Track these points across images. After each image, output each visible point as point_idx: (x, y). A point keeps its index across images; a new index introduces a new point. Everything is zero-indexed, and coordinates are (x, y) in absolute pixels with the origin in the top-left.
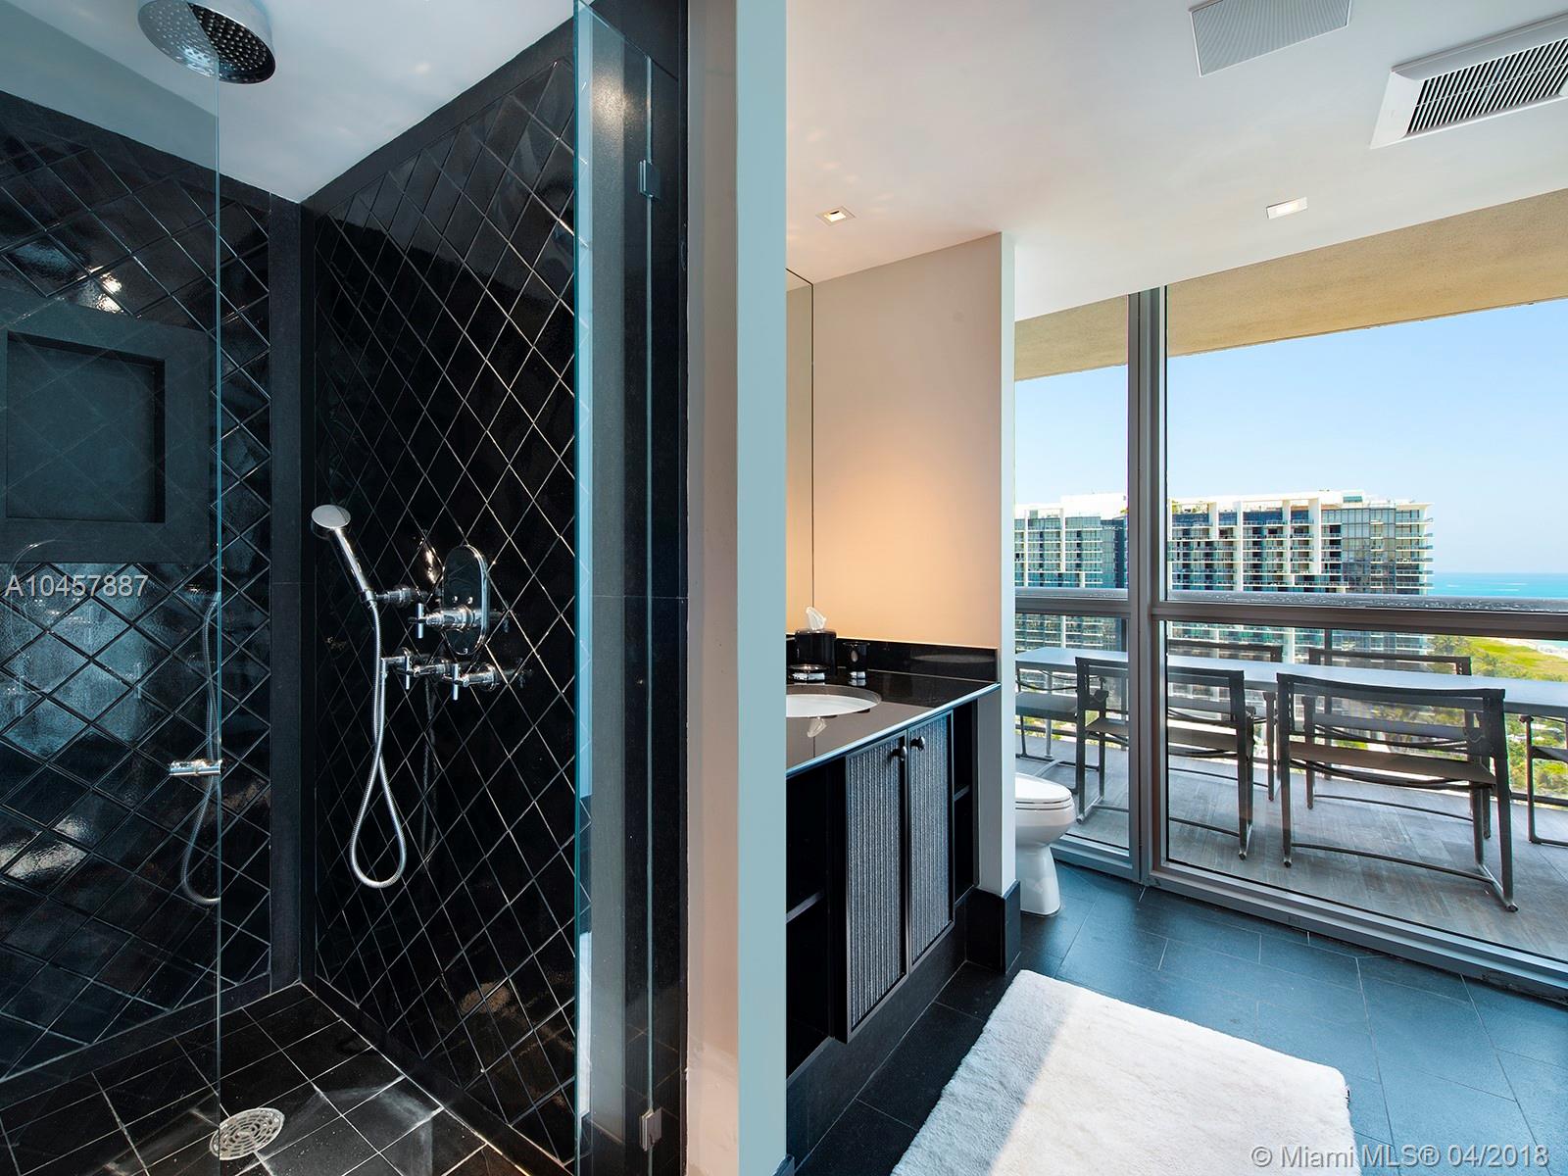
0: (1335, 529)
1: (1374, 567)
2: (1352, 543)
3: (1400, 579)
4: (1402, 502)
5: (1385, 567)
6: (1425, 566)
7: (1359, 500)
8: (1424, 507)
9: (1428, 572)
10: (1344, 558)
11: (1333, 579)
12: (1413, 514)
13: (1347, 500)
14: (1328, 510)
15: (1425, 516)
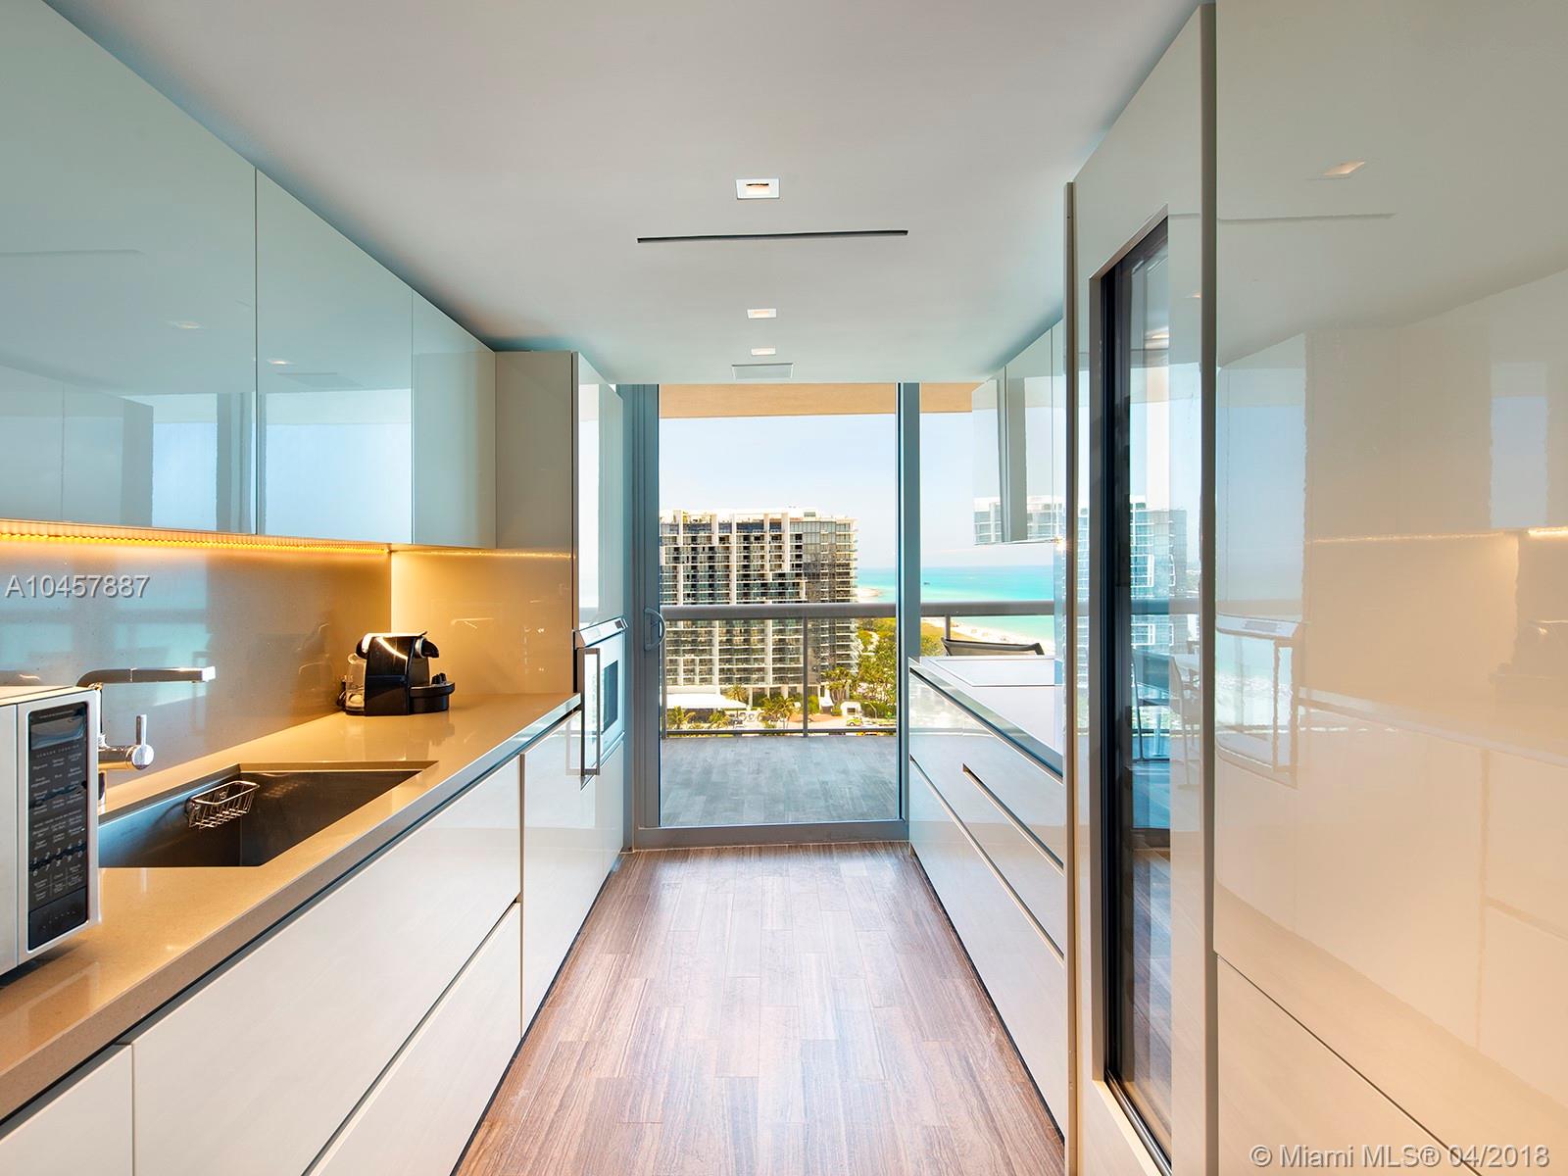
0: (799, 537)
1: (823, 565)
2: (809, 547)
3: (840, 574)
4: (839, 518)
5: (829, 565)
6: (853, 564)
7: (813, 515)
8: (853, 521)
9: (855, 568)
10: (806, 559)
11: (798, 575)
12: (847, 526)
13: (806, 515)
14: (795, 522)
15: (853, 528)
